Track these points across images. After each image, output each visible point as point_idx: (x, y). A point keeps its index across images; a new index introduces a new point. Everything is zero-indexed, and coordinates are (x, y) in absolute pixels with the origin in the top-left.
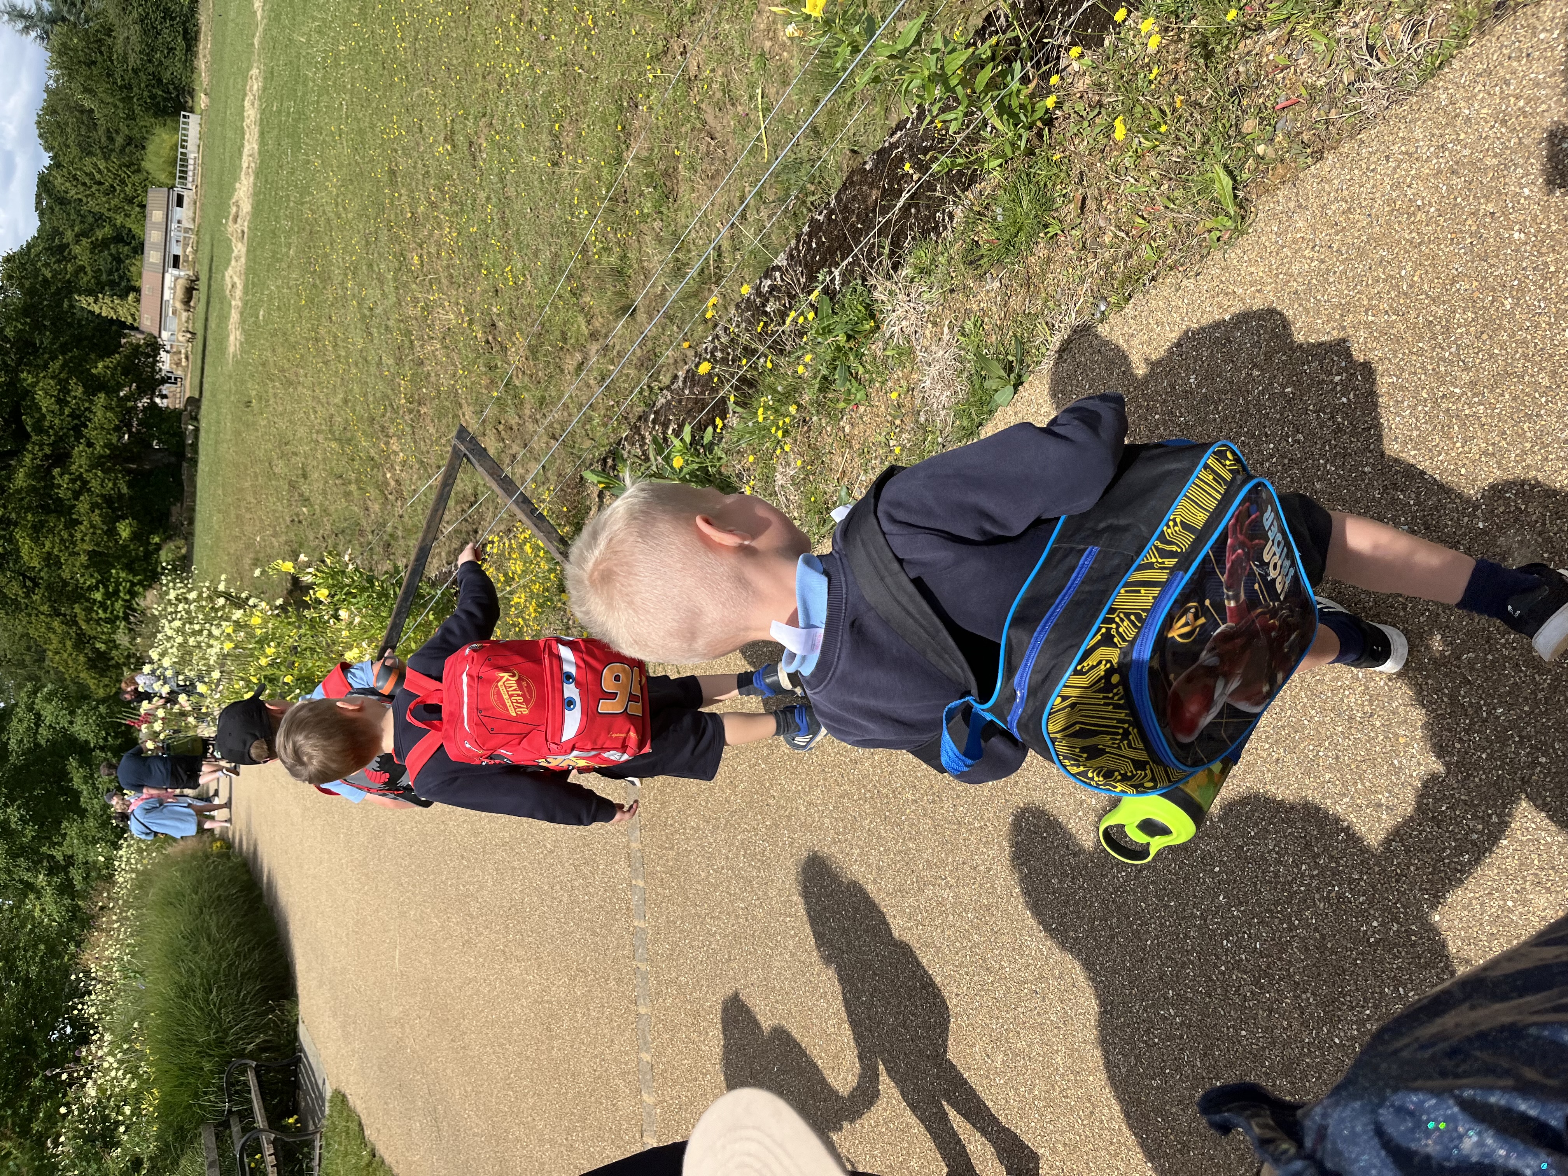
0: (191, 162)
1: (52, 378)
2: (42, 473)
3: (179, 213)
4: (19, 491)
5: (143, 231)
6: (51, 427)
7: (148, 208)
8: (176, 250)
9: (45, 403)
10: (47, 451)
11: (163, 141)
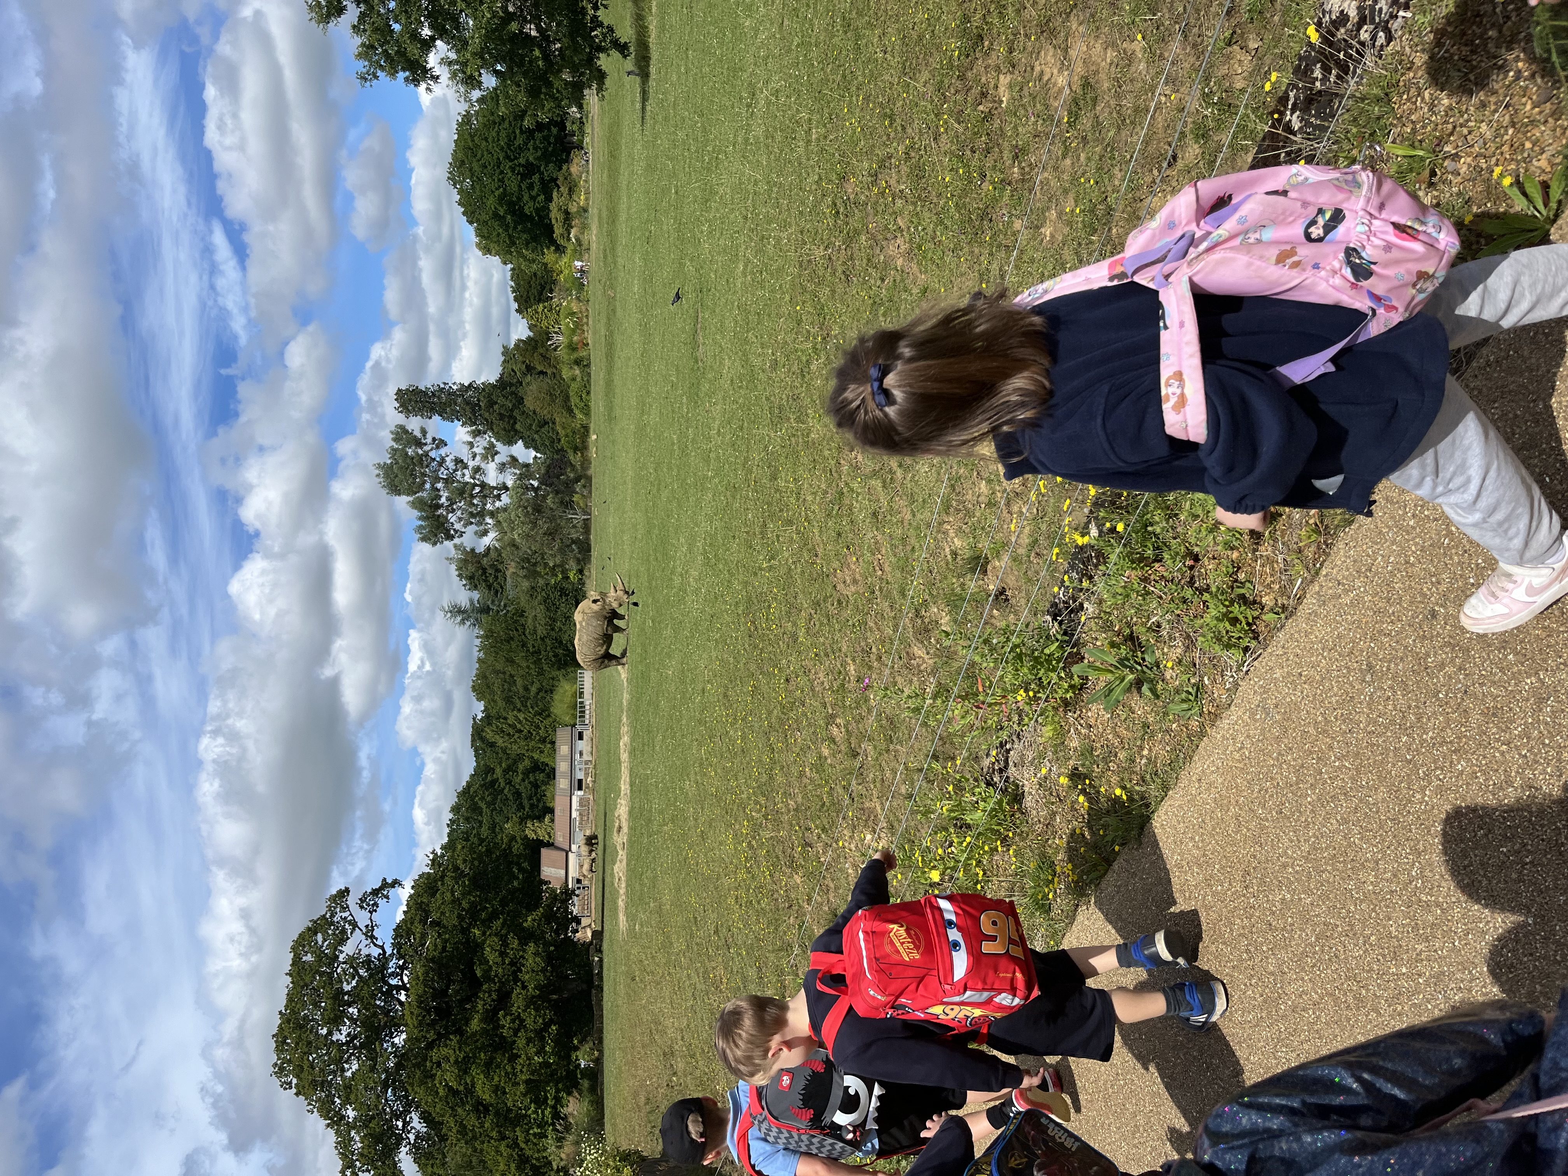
0: (587, 707)
1: (496, 935)
2: (491, 1017)
3: (581, 745)
4: (474, 1034)
5: (554, 762)
6: (496, 976)
7: (557, 744)
8: (580, 775)
9: (491, 956)
10: (494, 996)
11: (566, 691)
